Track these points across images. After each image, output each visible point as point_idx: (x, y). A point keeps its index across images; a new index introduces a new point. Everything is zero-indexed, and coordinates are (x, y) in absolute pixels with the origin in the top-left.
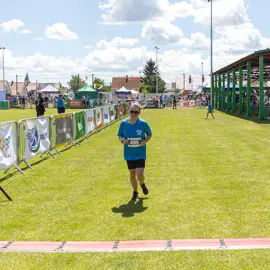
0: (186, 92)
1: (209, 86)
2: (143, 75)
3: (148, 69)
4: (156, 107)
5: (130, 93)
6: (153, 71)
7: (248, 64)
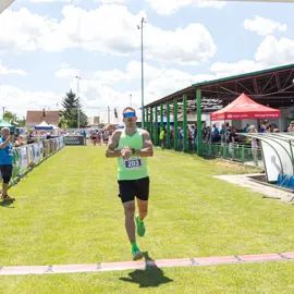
0: (112, 127)
1: (140, 120)
2: (64, 109)
3: (67, 101)
4: (82, 144)
6: (74, 104)
7: (184, 97)
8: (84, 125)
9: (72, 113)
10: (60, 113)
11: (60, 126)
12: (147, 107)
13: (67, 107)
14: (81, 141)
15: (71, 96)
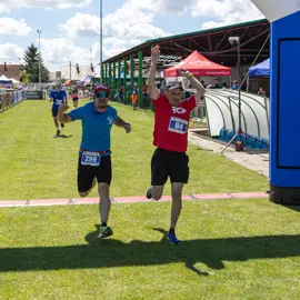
0: (73, 82)
1: (98, 76)
2: (24, 63)
3: (29, 55)
4: (41, 98)
5: (10, 82)
6: (36, 58)
7: (140, 54)
8: (46, 79)
9: (33, 68)
10: (21, 68)
11: (21, 80)
12: (105, 62)
13: (28, 61)
14: (40, 96)
15: (32, 52)
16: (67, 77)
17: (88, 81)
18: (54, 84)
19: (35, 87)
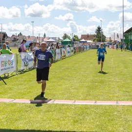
8: (104, 41)
9: (99, 35)
10: (94, 36)
11: (94, 41)
13: (97, 33)
15: (99, 29)
16: (113, 39)
17: (120, 41)
18: (107, 42)
19: (97, 44)
